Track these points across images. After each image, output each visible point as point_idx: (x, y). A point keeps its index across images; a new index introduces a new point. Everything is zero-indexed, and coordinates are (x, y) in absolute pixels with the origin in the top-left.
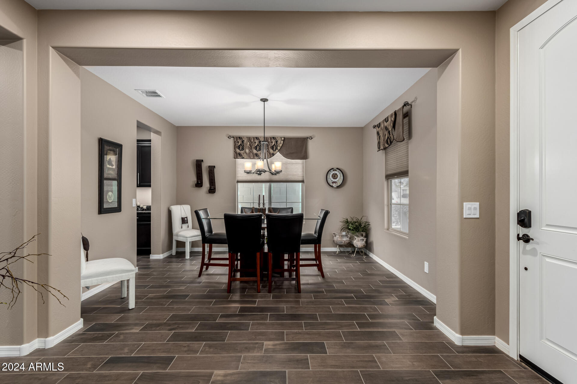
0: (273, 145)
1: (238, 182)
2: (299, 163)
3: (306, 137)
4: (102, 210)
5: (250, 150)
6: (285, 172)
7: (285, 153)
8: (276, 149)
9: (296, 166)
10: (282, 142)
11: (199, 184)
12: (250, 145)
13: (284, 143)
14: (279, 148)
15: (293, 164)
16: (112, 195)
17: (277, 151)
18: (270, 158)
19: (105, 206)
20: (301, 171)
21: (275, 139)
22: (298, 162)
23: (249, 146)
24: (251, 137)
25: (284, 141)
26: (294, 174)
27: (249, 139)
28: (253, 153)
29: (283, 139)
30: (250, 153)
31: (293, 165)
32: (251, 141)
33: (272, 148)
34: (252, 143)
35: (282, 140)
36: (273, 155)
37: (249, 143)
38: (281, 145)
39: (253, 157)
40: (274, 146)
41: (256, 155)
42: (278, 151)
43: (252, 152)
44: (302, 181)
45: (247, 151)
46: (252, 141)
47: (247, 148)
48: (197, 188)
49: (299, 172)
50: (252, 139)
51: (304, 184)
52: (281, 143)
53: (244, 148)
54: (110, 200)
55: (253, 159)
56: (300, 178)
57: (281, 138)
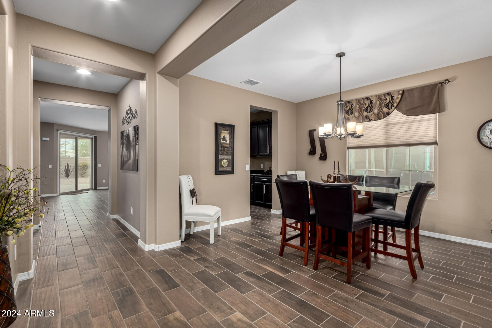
0: (388, 103)
1: (349, 148)
2: (428, 120)
3: (438, 82)
4: (217, 172)
5: (360, 112)
6: (407, 133)
7: (404, 109)
8: (392, 107)
9: (424, 124)
10: (400, 96)
11: (312, 152)
12: (359, 107)
13: (404, 96)
14: (395, 105)
15: (419, 121)
16: (226, 162)
17: (393, 108)
18: (383, 118)
19: (220, 169)
20: (433, 129)
21: (390, 95)
22: (427, 118)
23: (359, 109)
24: (361, 99)
25: (403, 94)
26: (420, 134)
27: (358, 101)
28: (363, 116)
29: (401, 92)
30: (359, 116)
31: (419, 123)
32: (360, 103)
33: (387, 106)
34: (361, 104)
35: (399, 94)
36: (388, 114)
37: (358, 106)
38: (398, 101)
39: (363, 121)
40: (390, 103)
41: (367, 118)
42: (395, 108)
43: (361, 115)
44: (435, 143)
45: (357, 114)
46: (362, 102)
47: (356, 112)
48: (311, 156)
49: (430, 131)
50: (361, 101)
51: (438, 147)
52: (398, 98)
53: (354, 112)
54: (224, 165)
55: (362, 122)
56: (431, 139)
57: (399, 91)
